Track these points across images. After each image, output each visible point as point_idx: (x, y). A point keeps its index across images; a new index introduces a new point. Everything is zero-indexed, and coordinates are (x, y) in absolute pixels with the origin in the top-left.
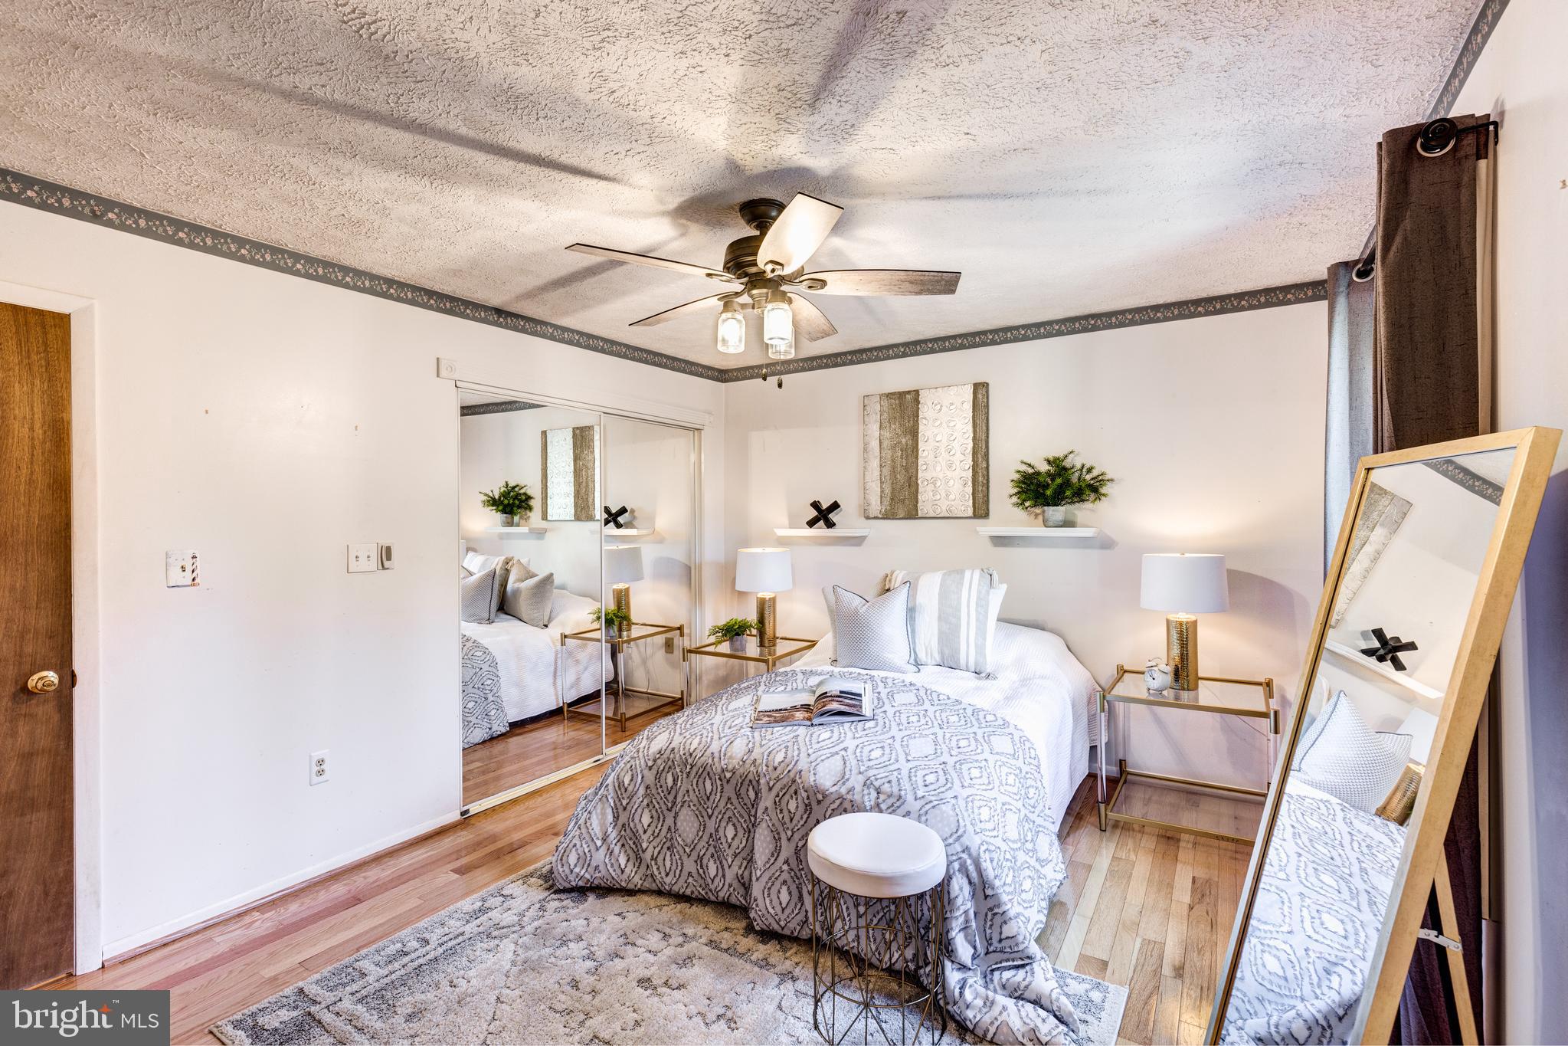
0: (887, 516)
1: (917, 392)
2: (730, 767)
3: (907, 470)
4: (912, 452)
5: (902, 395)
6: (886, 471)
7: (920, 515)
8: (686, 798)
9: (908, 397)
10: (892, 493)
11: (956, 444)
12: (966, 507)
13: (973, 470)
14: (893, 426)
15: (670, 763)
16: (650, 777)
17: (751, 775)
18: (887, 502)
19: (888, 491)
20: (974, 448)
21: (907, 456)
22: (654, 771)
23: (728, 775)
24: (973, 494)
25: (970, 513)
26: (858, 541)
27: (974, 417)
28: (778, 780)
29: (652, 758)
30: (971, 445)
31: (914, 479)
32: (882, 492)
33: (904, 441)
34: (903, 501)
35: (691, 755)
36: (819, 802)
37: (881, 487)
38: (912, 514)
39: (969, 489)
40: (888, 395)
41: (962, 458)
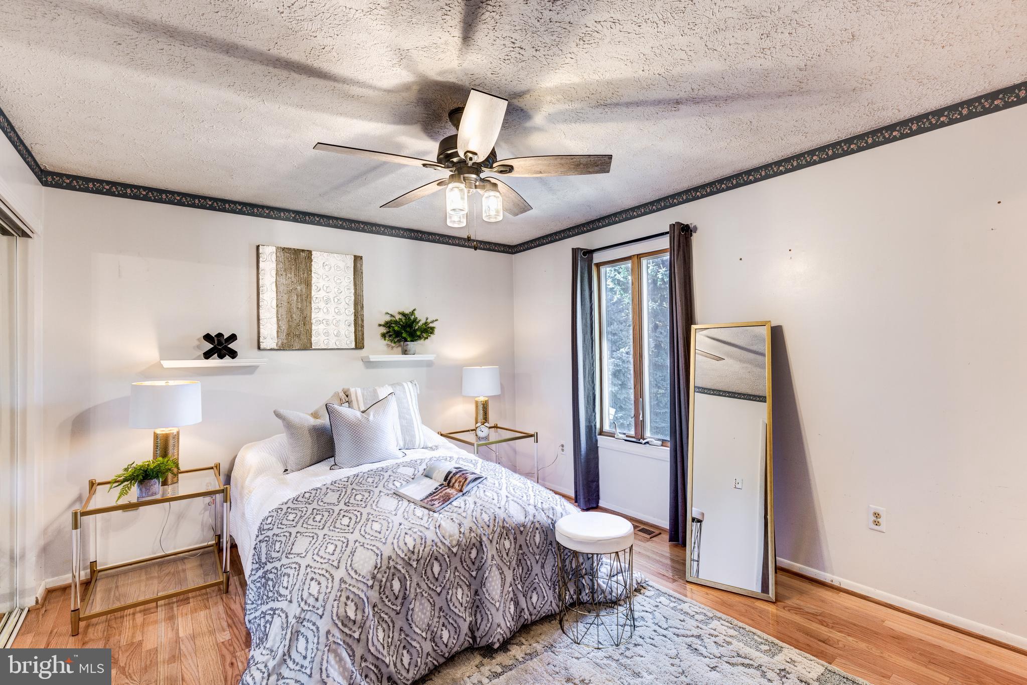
0: (282, 348)
1: (310, 252)
2: (455, 543)
3: (302, 311)
4: (306, 298)
5: (296, 252)
6: (283, 311)
7: (313, 348)
8: (418, 590)
9: (303, 254)
10: (288, 329)
11: (342, 296)
12: (349, 341)
13: (355, 315)
14: (289, 275)
15: (392, 570)
16: (374, 595)
17: (473, 539)
18: (283, 336)
19: (284, 327)
20: (355, 300)
21: (302, 300)
22: (377, 587)
23: (455, 550)
24: (355, 332)
25: (353, 346)
26: (250, 370)
27: (354, 278)
28: (494, 532)
29: (369, 577)
30: (353, 298)
31: (308, 319)
32: (279, 327)
33: (299, 288)
34: (299, 336)
35: (413, 552)
36: (521, 532)
37: (278, 324)
38: (307, 346)
39: (352, 329)
40: (284, 249)
41: (346, 306)
